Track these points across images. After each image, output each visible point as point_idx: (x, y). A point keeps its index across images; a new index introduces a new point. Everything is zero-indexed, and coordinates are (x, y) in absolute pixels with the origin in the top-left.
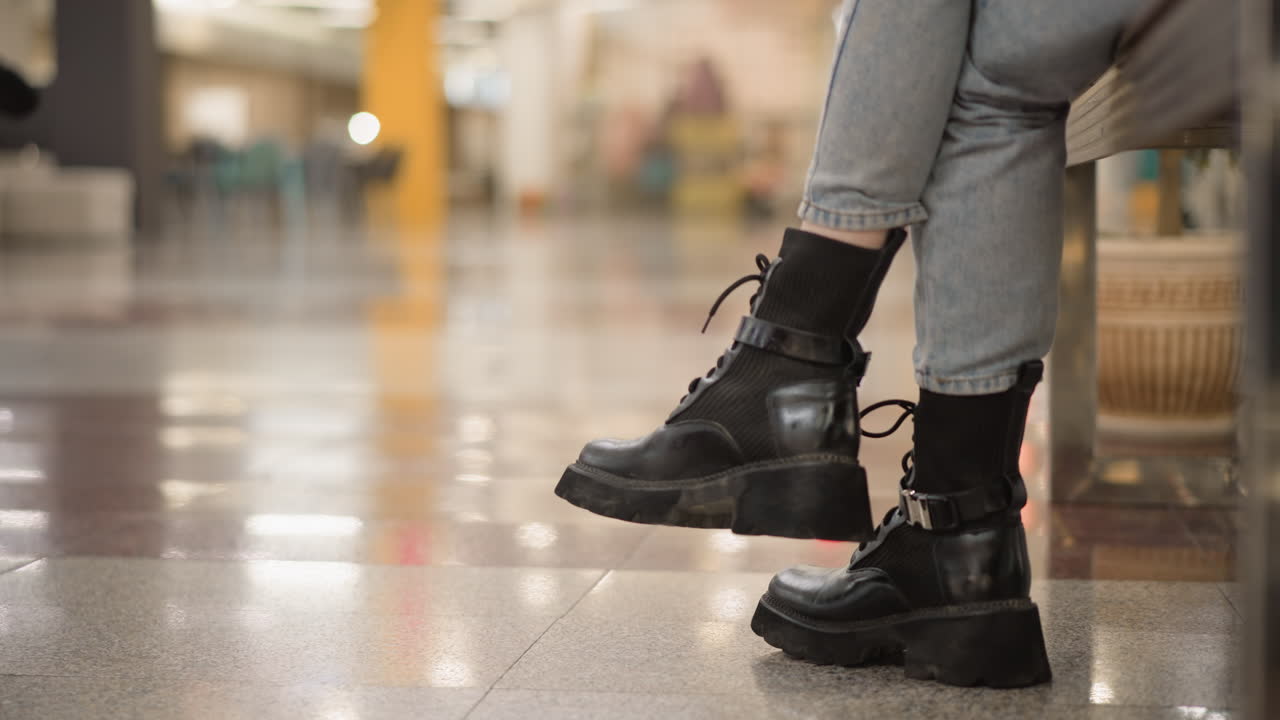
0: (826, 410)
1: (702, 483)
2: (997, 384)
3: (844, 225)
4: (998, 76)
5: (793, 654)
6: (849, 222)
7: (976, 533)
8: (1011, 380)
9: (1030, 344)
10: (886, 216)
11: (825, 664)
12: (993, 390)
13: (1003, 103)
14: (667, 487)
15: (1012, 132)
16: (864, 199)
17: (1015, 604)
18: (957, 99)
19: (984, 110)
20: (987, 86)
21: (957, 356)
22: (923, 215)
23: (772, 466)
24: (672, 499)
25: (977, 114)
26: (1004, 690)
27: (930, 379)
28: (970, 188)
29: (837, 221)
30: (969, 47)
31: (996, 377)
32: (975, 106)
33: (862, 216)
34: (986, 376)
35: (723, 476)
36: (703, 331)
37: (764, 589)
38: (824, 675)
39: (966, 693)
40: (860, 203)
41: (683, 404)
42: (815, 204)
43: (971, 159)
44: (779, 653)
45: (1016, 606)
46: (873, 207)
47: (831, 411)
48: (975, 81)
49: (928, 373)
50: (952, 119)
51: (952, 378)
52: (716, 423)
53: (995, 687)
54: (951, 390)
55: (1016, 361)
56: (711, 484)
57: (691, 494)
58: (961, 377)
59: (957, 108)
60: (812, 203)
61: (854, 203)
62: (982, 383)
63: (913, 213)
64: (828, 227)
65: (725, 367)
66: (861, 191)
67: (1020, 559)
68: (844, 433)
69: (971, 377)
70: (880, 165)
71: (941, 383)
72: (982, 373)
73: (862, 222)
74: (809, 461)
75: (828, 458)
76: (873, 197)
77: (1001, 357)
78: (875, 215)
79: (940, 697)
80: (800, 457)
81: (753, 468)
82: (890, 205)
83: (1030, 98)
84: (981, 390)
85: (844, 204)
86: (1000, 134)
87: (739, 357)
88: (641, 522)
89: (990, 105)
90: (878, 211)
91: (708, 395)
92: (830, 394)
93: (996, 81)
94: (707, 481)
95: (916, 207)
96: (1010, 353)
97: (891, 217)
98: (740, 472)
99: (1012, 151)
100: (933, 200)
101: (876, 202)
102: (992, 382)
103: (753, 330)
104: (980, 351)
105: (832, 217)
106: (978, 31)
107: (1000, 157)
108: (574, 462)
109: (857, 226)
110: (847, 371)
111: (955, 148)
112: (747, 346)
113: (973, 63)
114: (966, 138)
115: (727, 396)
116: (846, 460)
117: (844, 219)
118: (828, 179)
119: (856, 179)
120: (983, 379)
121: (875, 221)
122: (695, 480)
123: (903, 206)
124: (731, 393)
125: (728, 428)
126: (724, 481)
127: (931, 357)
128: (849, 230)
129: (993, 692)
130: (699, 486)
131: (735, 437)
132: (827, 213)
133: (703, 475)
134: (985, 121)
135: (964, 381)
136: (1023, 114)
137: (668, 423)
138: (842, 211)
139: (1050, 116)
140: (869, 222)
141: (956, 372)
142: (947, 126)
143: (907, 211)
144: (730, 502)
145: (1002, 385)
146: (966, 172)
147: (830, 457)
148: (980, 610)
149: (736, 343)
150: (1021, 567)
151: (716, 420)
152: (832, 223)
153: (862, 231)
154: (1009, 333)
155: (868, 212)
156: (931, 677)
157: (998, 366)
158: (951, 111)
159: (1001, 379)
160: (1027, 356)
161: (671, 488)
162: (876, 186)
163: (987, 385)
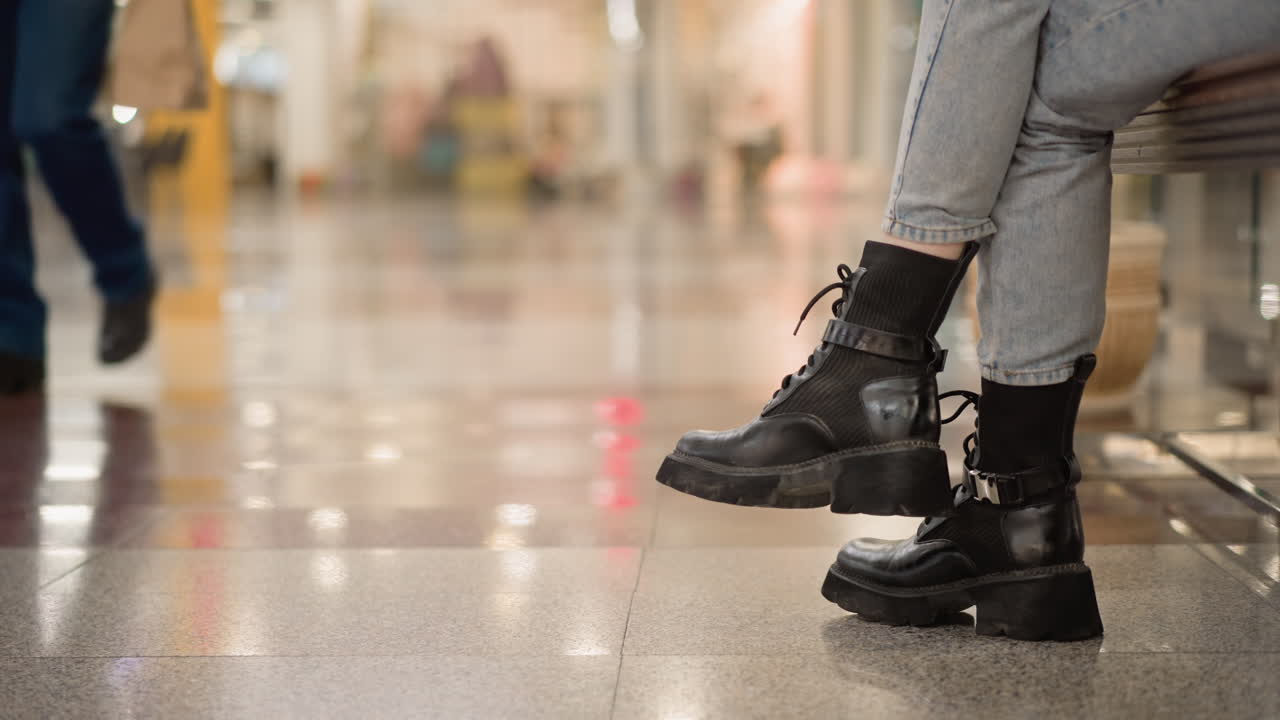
0: (911, 403)
1: (797, 468)
2: (1058, 376)
3: (928, 239)
4: (1062, 107)
5: (868, 617)
6: (934, 237)
7: (1039, 507)
8: (1069, 372)
9: (1083, 341)
10: (965, 230)
11: (901, 625)
12: (1055, 381)
13: (1064, 131)
14: (767, 472)
15: (1072, 156)
16: (947, 215)
17: (1073, 567)
18: (1025, 127)
19: (1049, 137)
20: (1053, 117)
21: (1023, 352)
22: (994, 230)
23: (866, 452)
24: (772, 483)
25: (1042, 141)
26: (1068, 643)
27: (997, 372)
28: (1036, 206)
29: (923, 236)
30: (1035, 84)
31: (1057, 370)
32: (1040, 133)
33: (945, 231)
34: (1048, 369)
35: (818, 462)
36: (795, 334)
37: (833, 559)
38: (902, 634)
39: (1038, 645)
40: (944, 220)
41: (776, 399)
42: (901, 221)
43: (1035, 180)
44: (854, 616)
45: (1075, 569)
46: (955, 223)
47: (916, 402)
48: (1042, 112)
49: (996, 367)
50: (1018, 145)
51: (1018, 371)
52: (813, 416)
53: (1060, 641)
54: (1016, 382)
55: (1074, 356)
56: (806, 469)
57: (789, 478)
58: (1026, 371)
59: (1023, 135)
60: (898, 220)
61: (939, 220)
62: (1045, 375)
63: (986, 226)
64: (913, 241)
65: (817, 364)
66: (944, 210)
67: (1077, 527)
68: (928, 422)
69: (1035, 371)
70: (962, 187)
71: (1008, 375)
72: (1045, 367)
73: (945, 237)
74: (899, 447)
75: (917, 444)
76: (953, 214)
77: (1062, 352)
78: (956, 230)
79: (1016, 650)
80: (894, 444)
81: (848, 454)
82: (969, 221)
83: (1089, 126)
84: (1044, 381)
85: (929, 221)
86: (1062, 158)
87: (831, 357)
88: (745, 505)
89: (1053, 133)
90: (959, 227)
91: (802, 390)
92: (915, 388)
93: (1060, 112)
94: (803, 467)
95: (988, 222)
96: (1069, 349)
97: (969, 232)
98: (835, 458)
99: (1074, 173)
100: (1001, 215)
101: (957, 219)
102: (1054, 373)
103: (840, 331)
104: (1044, 348)
105: (918, 232)
106: (1046, 68)
107: (1063, 178)
108: (672, 452)
109: (939, 240)
110: (929, 367)
111: (1023, 170)
112: (837, 346)
113: (1040, 98)
114: (1032, 162)
115: (821, 392)
116: (930, 445)
117: (929, 234)
118: (914, 199)
119: (942, 198)
120: (1046, 372)
121: (956, 235)
122: (791, 466)
123: (979, 222)
124: (825, 389)
125: (823, 420)
126: (820, 467)
127: (999, 353)
128: (933, 244)
129: (1060, 645)
130: (796, 471)
131: (830, 428)
132: (913, 229)
133: (799, 461)
134: (1049, 147)
135: (1029, 374)
136: (1078, 140)
137: (763, 416)
138: (927, 227)
139: (1103, 141)
140: (950, 235)
141: (1022, 366)
142: (1015, 151)
143: (982, 227)
144: (828, 485)
145: (1063, 376)
146: (1031, 191)
147: (919, 443)
148: (1041, 574)
149: (826, 344)
150: (1078, 533)
151: (813, 413)
152: (918, 238)
153: (943, 244)
154: (1068, 332)
155: (950, 227)
156: (1002, 633)
157: (1059, 360)
158: (1019, 138)
159: (1061, 372)
160: (1083, 351)
161: (770, 474)
162: (957, 206)
163: (1050, 377)
